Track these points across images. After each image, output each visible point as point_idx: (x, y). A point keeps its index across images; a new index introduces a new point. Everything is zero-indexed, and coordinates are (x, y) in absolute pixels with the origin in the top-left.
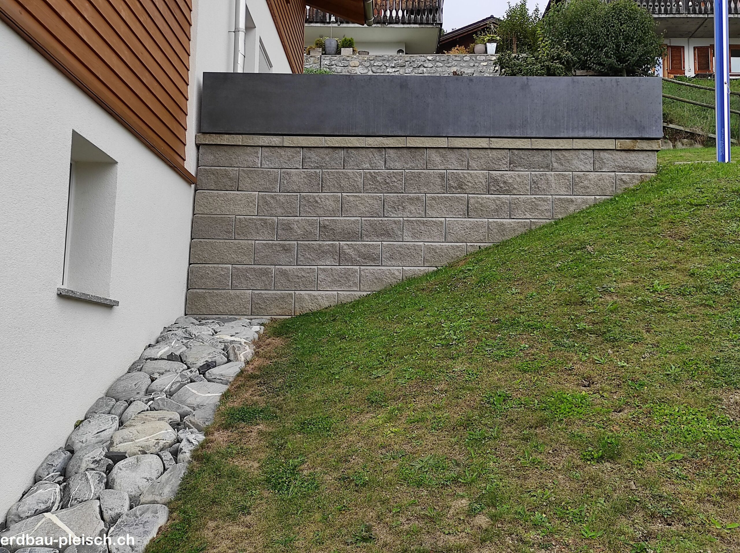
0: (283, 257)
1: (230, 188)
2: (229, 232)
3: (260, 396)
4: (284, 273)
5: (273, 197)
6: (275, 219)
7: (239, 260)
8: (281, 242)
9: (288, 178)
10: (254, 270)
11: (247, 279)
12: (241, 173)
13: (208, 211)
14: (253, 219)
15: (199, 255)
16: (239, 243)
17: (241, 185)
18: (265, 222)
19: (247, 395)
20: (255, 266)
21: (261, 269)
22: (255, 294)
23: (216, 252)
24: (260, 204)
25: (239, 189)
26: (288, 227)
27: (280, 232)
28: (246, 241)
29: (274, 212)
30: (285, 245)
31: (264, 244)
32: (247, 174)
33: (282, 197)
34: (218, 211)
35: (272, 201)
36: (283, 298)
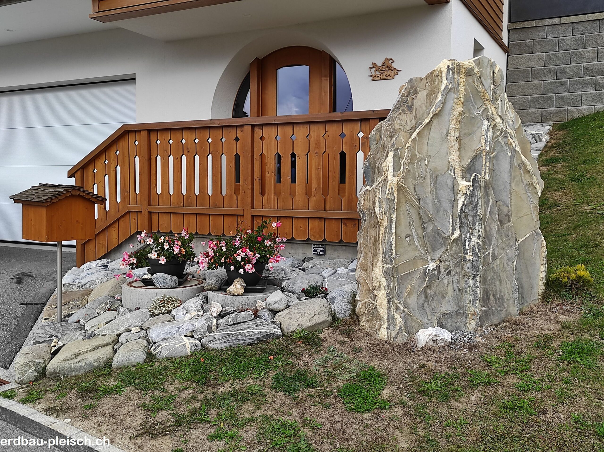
0: (560, 89)
1: (528, 53)
2: (528, 78)
3: (559, 154)
4: (561, 98)
5: (554, 55)
6: (556, 67)
7: (534, 92)
8: (559, 80)
9: (563, 42)
10: (543, 97)
11: (539, 103)
12: (535, 43)
13: (516, 67)
14: (542, 69)
15: (511, 92)
16: (534, 83)
17: (534, 50)
18: (549, 69)
19: (552, 154)
20: (543, 95)
21: (547, 97)
22: (544, 111)
23: (521, 89)
24: (546, 59)
25: (534, 52)
26: (563, 71)
27: (558, 74)
28: (538, 82)
29: (555, 63)
30: (562, 82)
31: (549, 83)
32: (538, 43)
33: (559, 54)
34: (522, 67)
35: (553, 57)
36: (560, 112)
